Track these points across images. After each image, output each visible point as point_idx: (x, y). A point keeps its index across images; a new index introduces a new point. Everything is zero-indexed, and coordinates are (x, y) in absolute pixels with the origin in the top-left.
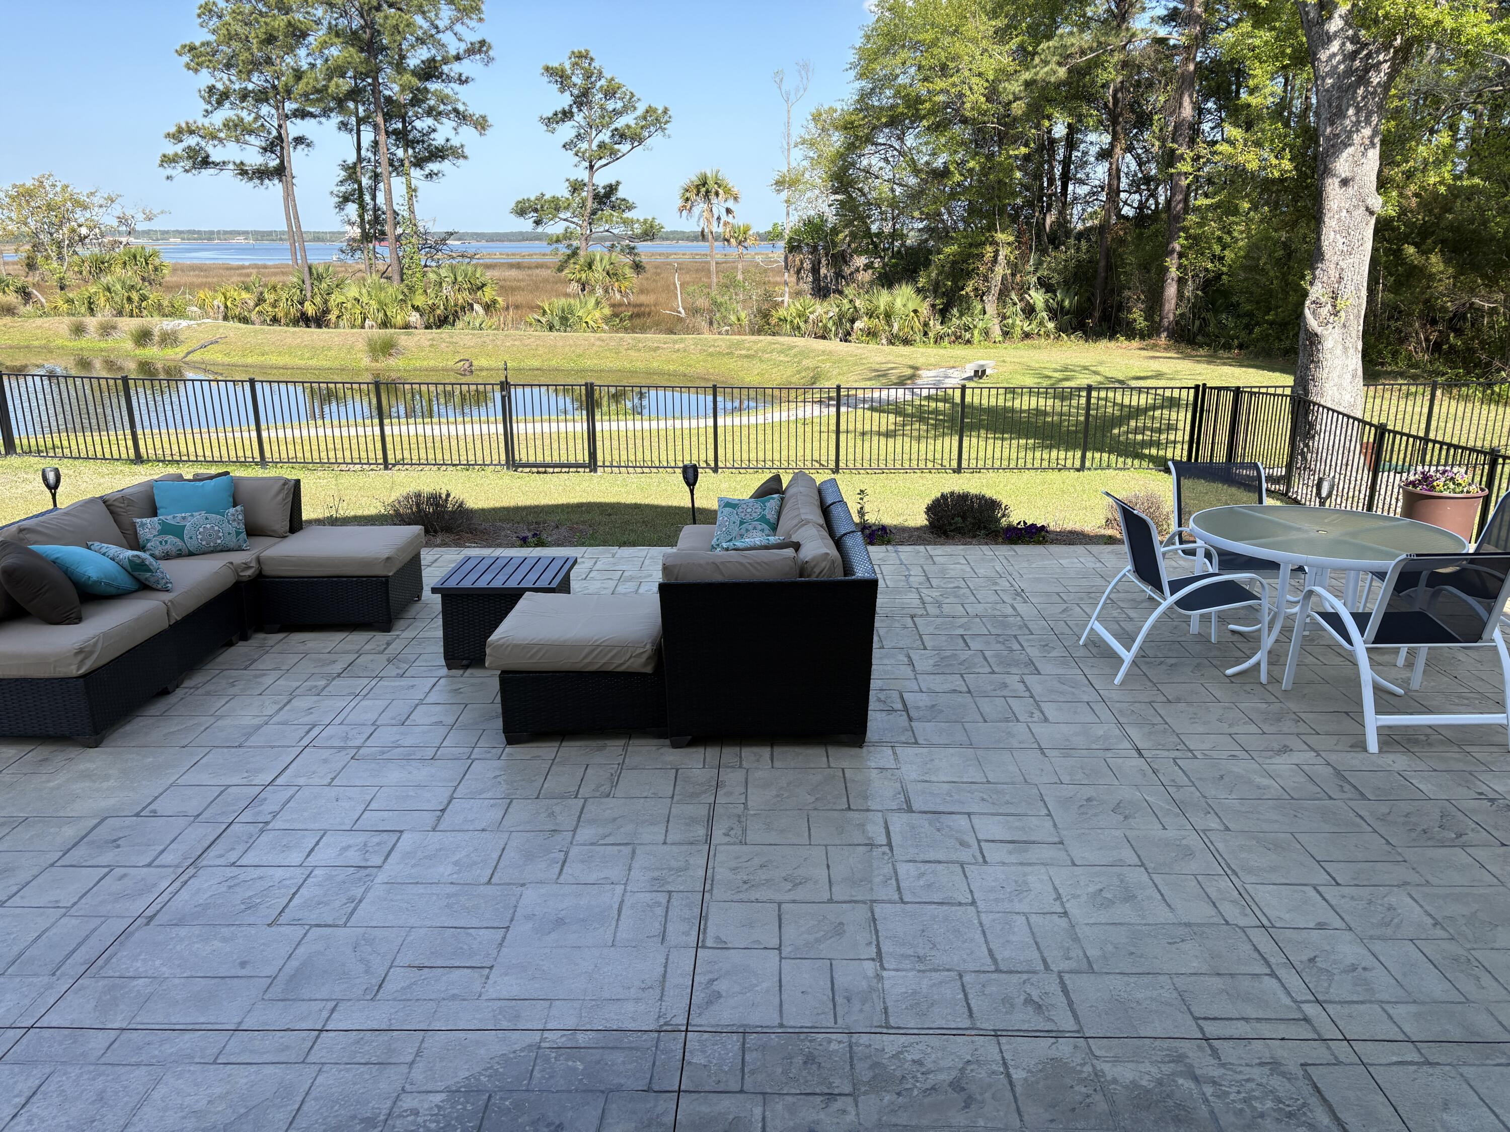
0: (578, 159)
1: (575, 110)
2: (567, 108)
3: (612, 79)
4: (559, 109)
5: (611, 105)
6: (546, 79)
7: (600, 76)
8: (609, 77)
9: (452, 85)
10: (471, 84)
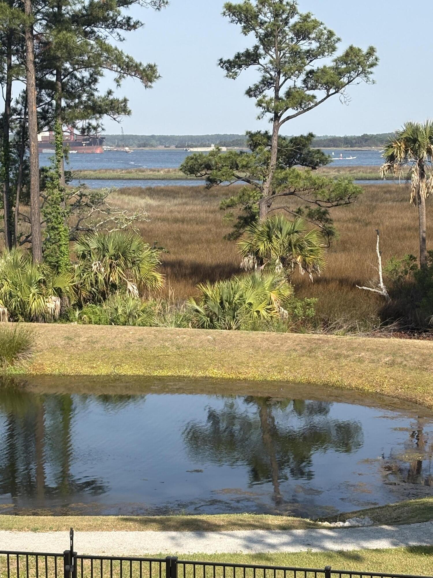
0: (261, 110)
1: (261, 51)
2: (251, 49)
3: (308, 16)
4: (242, 51)
5: (304, 46)
6: (228, 19)
7: (293, 11)
8: (304, 13)
9: (118, 30)
10: (139, 29)
